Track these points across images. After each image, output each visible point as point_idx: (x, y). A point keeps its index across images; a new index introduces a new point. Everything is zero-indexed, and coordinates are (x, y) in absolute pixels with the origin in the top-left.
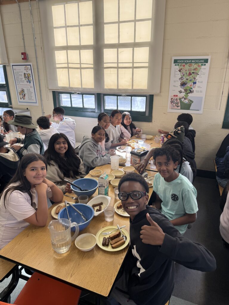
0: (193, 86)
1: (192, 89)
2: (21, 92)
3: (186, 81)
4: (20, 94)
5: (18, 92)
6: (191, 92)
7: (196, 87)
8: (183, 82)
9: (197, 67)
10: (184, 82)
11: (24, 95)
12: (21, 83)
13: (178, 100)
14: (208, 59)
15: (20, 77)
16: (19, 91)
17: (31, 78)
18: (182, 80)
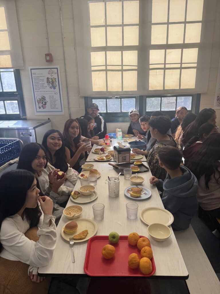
2: (41, 100)
4: (38, 103)
5: (36, 100)
11: (44, 103)
12: (41, 90)
15: (41, 82)
16: (38, 100)
17: (57, 84)
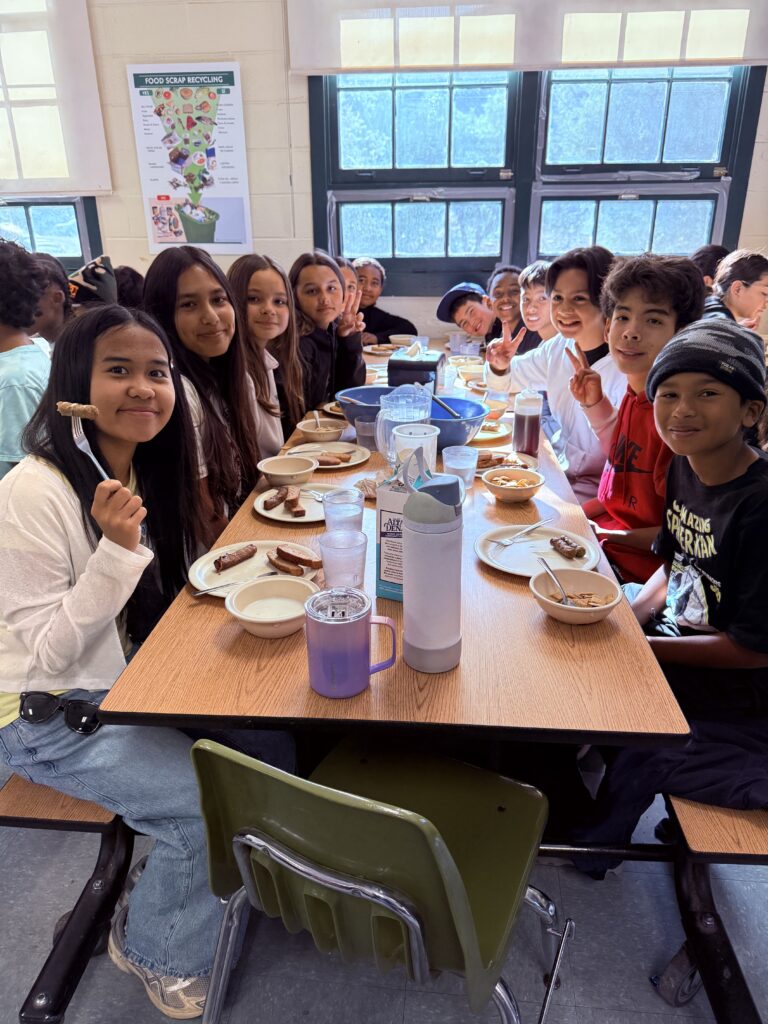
0: (208, 164)
1: (207, 173)
3: (185, 146)
6: (206, 182)
7: (219, 166)
8: (176, 149)
9: (207, 99)
10: (180, 149)
13: (174, 211)
14: (231, 73)
18: (171, 142)
